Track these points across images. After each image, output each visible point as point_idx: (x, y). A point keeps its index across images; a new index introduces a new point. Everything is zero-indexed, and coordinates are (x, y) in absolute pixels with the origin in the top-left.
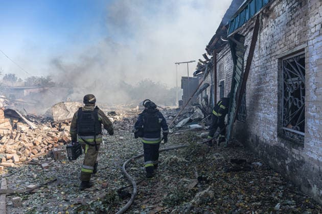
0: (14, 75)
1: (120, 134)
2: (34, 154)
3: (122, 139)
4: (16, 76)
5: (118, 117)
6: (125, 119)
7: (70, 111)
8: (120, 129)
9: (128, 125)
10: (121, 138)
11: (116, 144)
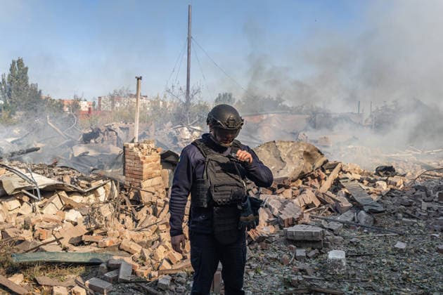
0: (230, 96)
1: (400, 230)
2: (171, 264)
3: (401, 251)
4: (233, 97)
5: (399, 181)
6: (417, 188)
7: (287, 160)
8: (400, 215)
9: (425, 205)
10: (400, 245)
11: (381, 264)
